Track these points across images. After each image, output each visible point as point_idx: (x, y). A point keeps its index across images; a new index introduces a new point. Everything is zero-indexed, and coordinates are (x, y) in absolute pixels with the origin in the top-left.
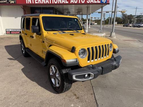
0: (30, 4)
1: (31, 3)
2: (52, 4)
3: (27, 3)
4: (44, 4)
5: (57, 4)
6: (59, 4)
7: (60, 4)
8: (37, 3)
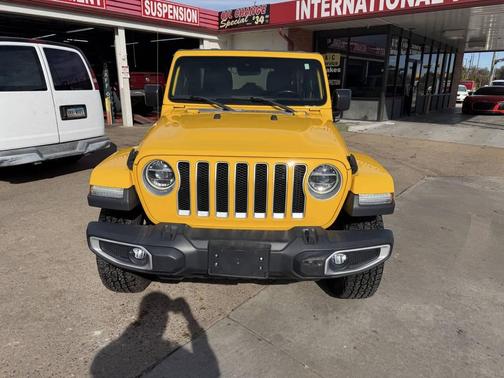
0: (306, 22)
1: (308, 17)
2: (377, 14)
3: (297, 18)
4: (349, 17)
5: (398, 11)
6: (403, 10)
7: (408, 10)
8: (327, 14)
